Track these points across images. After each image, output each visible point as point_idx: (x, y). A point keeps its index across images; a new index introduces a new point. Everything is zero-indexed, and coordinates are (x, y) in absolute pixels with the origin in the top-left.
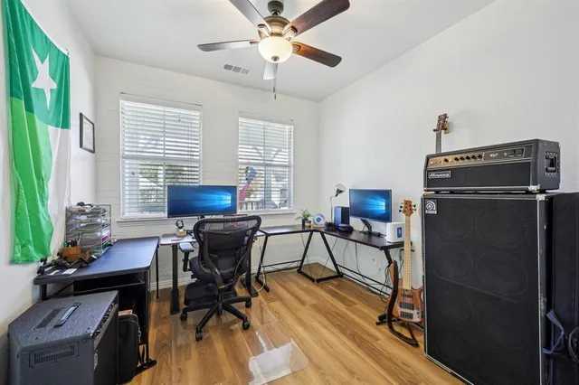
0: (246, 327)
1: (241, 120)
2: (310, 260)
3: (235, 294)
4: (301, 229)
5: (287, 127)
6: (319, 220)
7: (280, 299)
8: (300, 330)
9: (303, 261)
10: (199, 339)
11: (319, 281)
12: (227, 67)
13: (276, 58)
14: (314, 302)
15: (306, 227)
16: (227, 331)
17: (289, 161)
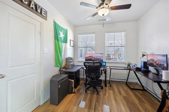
0: (98, 94)
1: (106, 34)
2: (130, 80)
3: (101, 84)
4: (127, 69)
5: (123, 33)
6: (134, 66)
7: (113, 90)
8: (113, 102)
9: (127, 80)
10: (86, 92)
11: (132, 89)
12: (99, 20)
13: (103, 15)
14: (125, 95)
15: (129, 68)
16: (93, 93)
17: (124, 45)
